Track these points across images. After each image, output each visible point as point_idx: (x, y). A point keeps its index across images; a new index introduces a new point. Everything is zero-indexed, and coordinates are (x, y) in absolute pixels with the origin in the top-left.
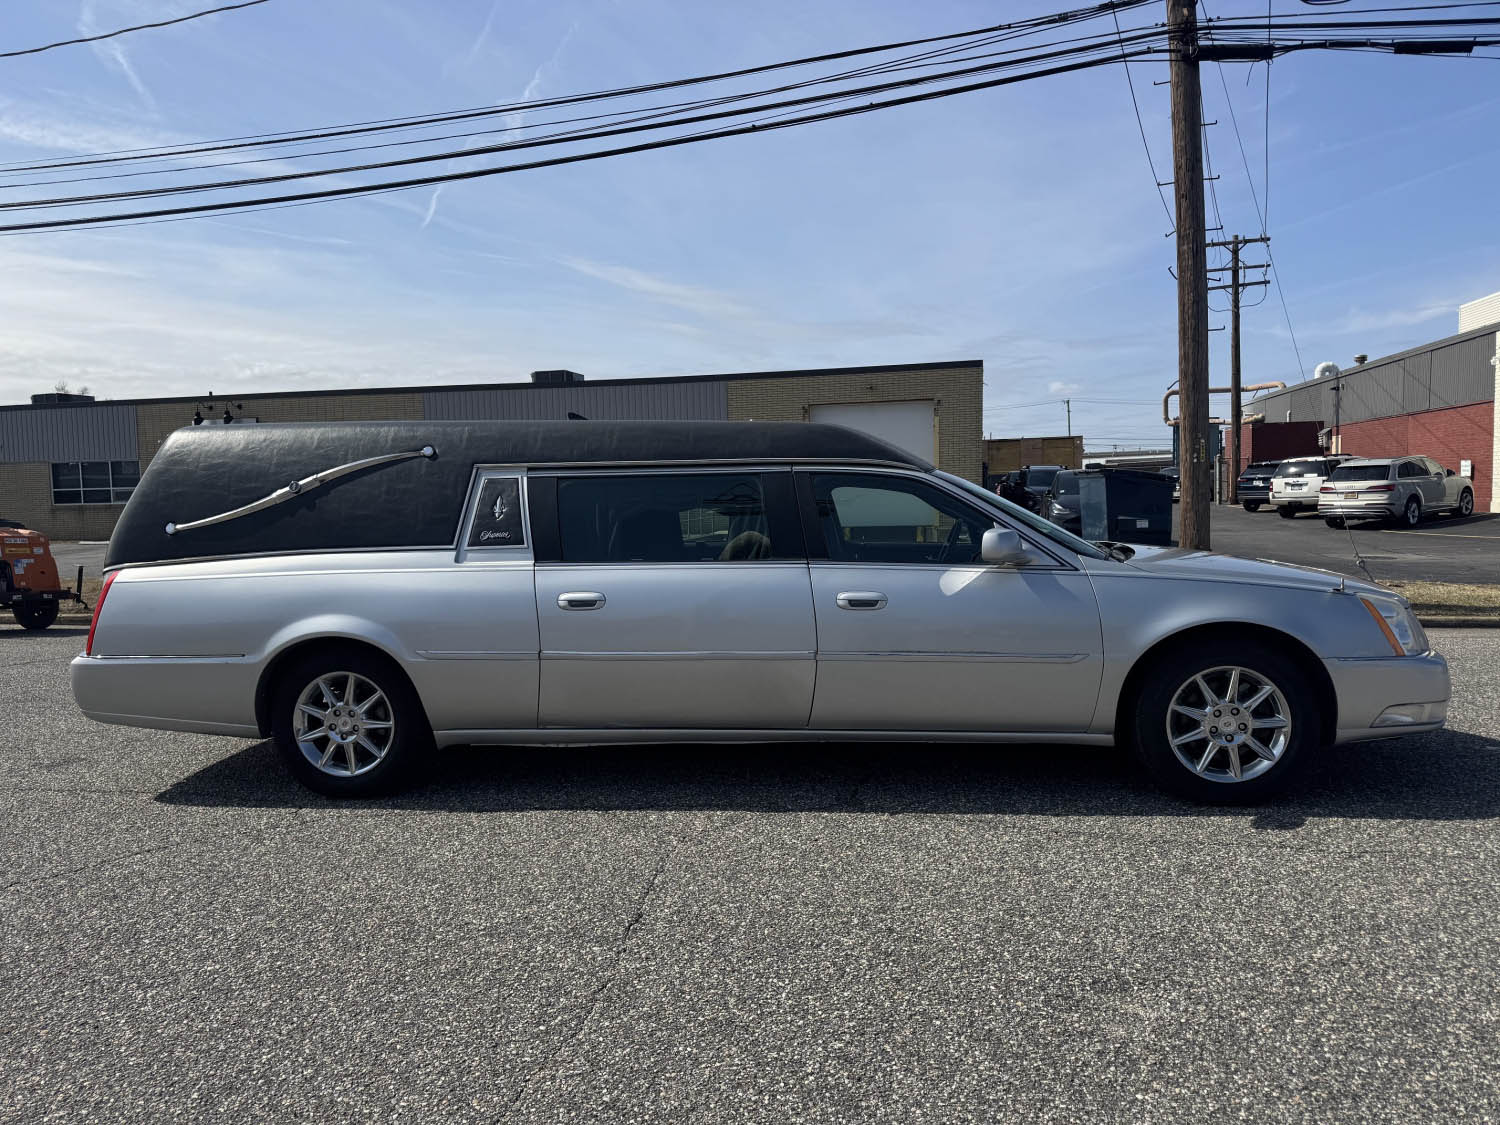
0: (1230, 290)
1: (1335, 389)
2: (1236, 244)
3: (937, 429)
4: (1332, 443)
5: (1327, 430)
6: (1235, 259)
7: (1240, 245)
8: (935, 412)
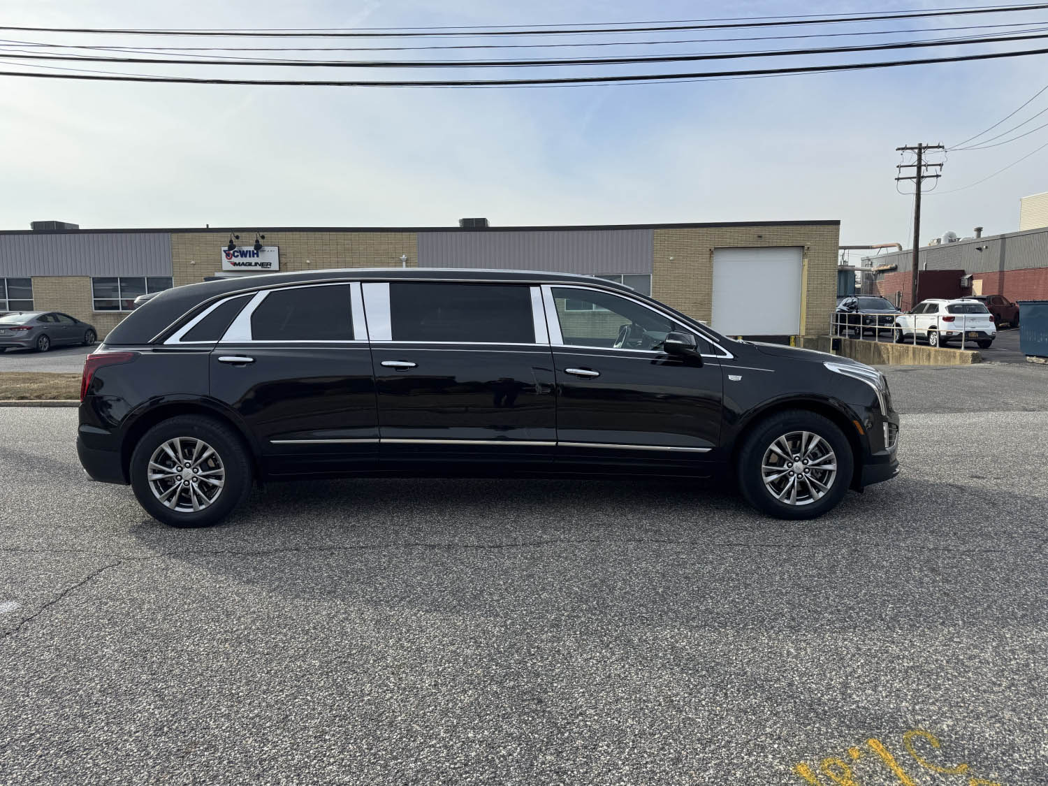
0: (915, 180)
1: (980, 249)
2: (920, 149)
3: (806, 267)
4: (972, 285)
5: (968, 276)
6: (920, 159)
7: (923, 150)
8: (804, 256)
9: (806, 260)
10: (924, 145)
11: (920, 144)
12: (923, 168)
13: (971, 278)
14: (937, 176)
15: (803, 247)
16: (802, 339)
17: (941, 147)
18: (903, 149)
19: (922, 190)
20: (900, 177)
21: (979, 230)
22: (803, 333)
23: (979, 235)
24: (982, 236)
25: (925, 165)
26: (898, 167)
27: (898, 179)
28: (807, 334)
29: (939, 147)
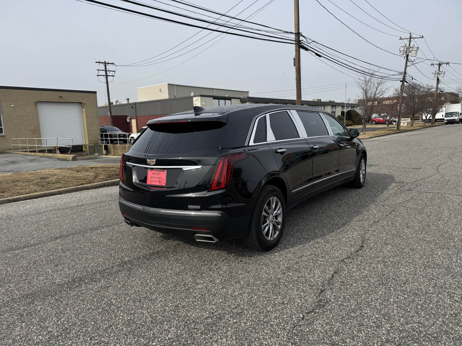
0: (105, 77)
1: (132, 107)
2: (105, 64)
3: (85, 113)
4: (131, 121)
5: (130, 118)
6: (106, 68)
7: (106, 64)
8: (83, 107)
9: (84, 110)
10: (107, 62)
11: (105, 61)
12: (107, 72)
13: (131, 119)
14: (113, 76)
15: (81, 103)
16: (88, 147)
17: (113, 64)
18: (99, 62)
19: (108, 81)
20: (99, 74)
21: (128, 99)
22: (87, 143)
23: (128, 101)
24: (130, 102)
25: (108, 71)
26: (98, 70)
27: (98, 75)
28: (90, 144)
29: (112, 64)
